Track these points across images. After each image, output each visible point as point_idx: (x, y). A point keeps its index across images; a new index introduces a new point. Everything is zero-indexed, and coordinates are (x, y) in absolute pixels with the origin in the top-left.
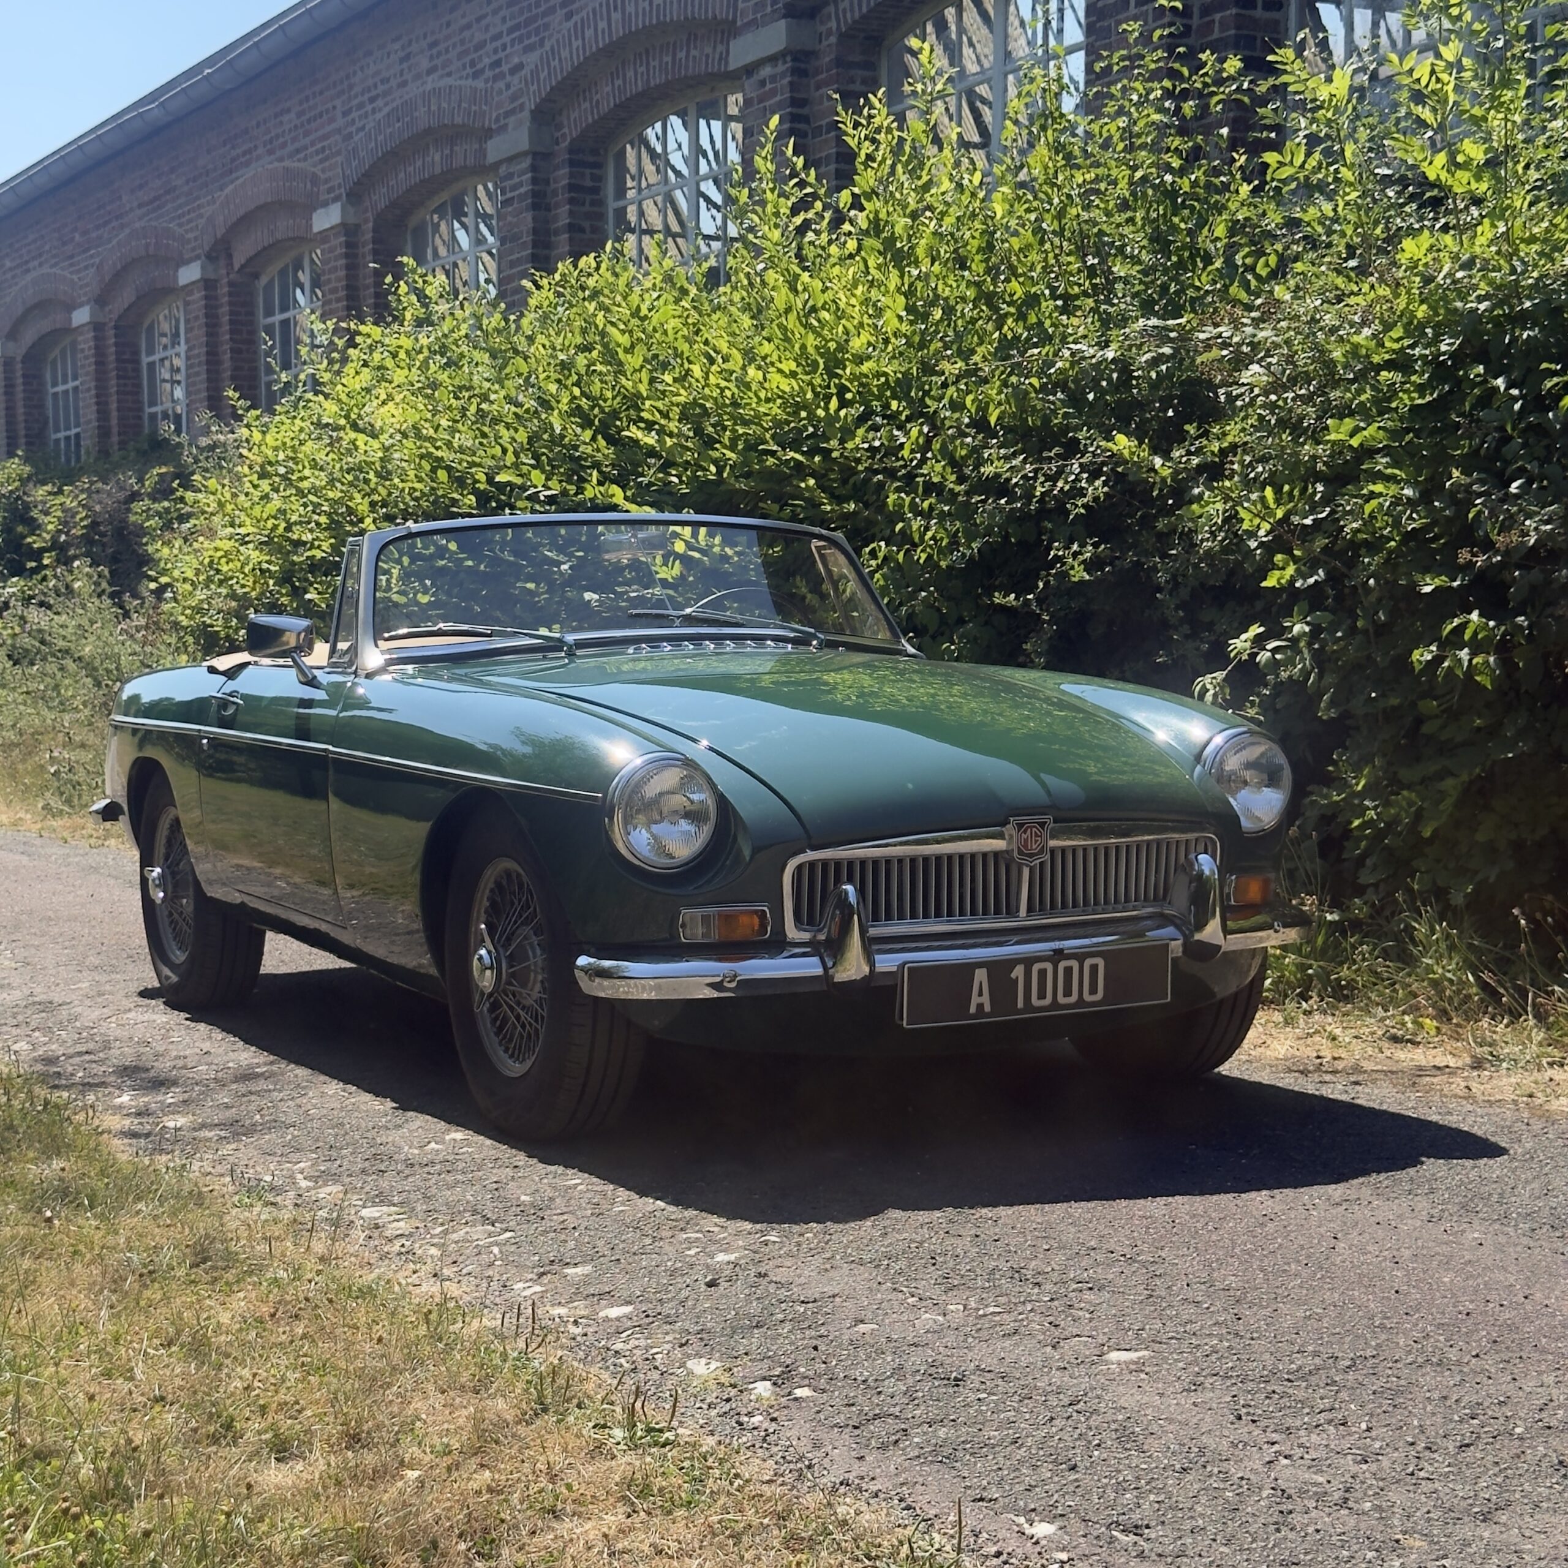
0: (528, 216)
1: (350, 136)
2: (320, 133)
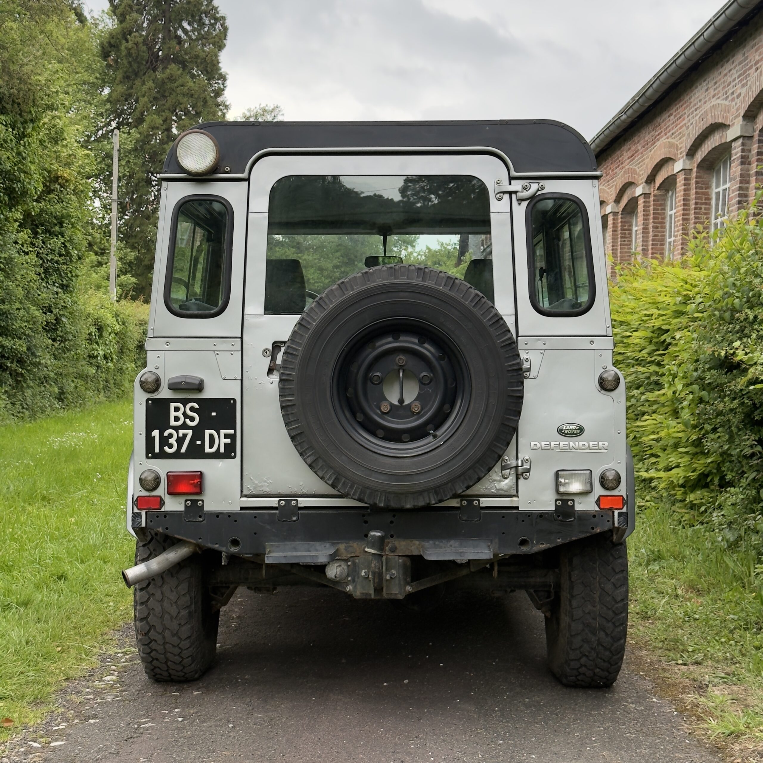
0: (739, 167)
1: (688, 128)
2: (680, 125)
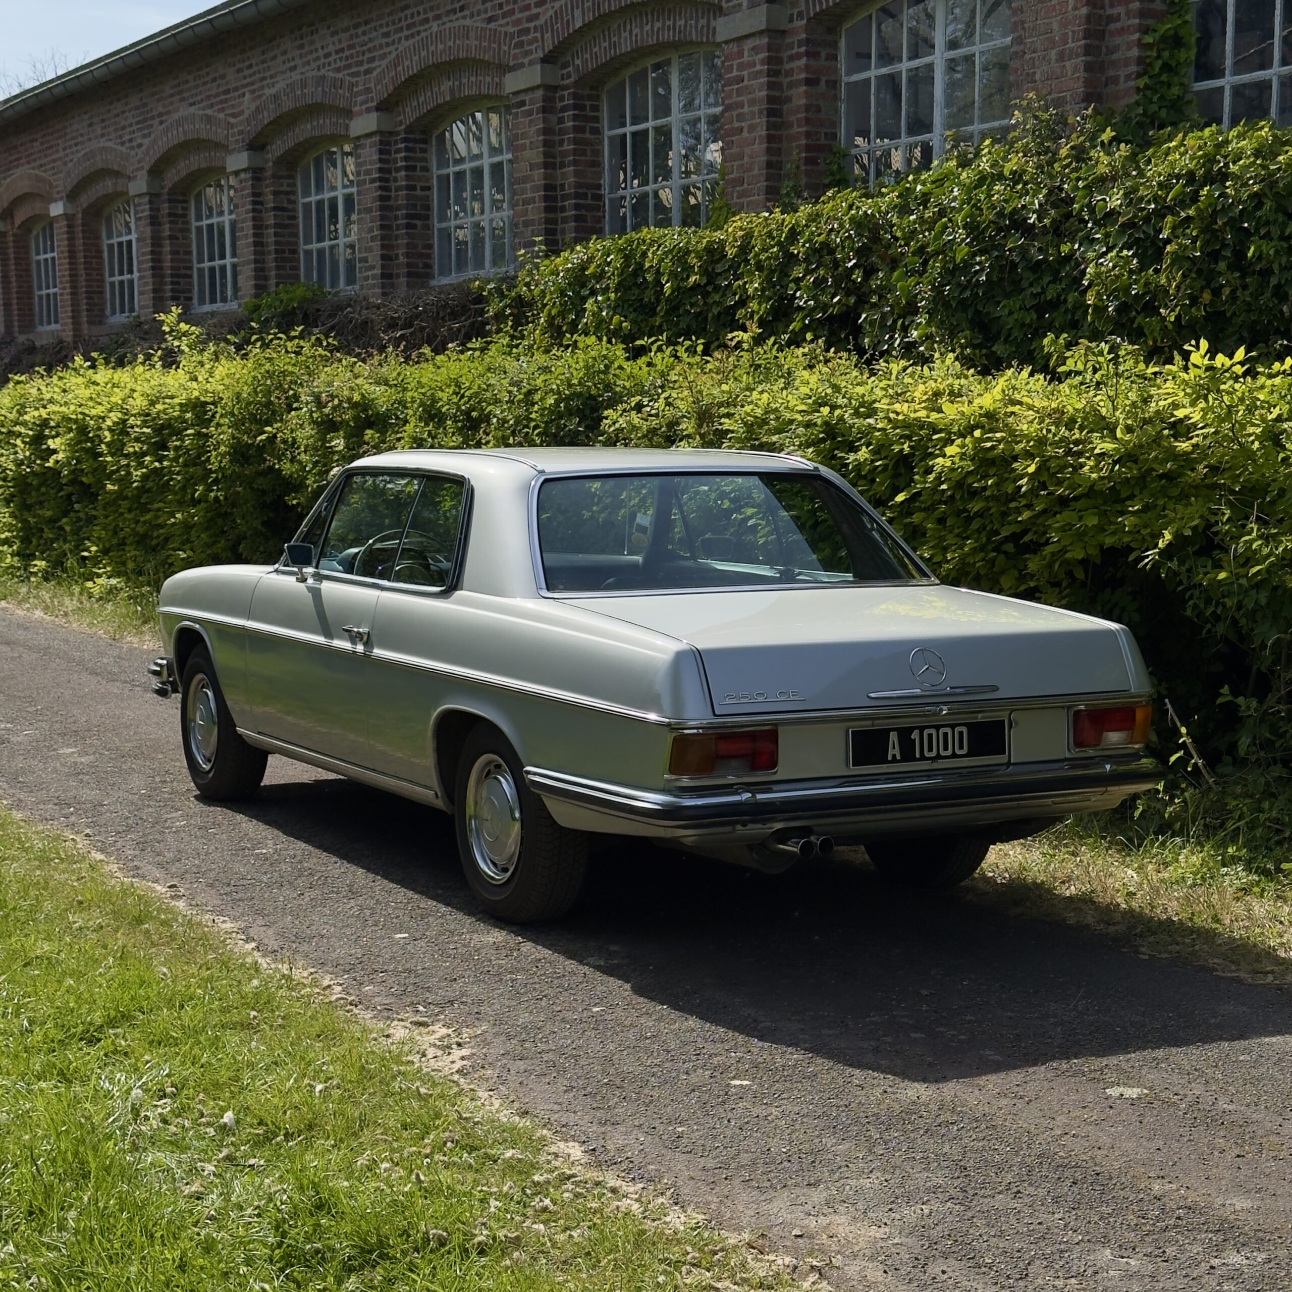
1: (65, 164)
2: (53, 157)
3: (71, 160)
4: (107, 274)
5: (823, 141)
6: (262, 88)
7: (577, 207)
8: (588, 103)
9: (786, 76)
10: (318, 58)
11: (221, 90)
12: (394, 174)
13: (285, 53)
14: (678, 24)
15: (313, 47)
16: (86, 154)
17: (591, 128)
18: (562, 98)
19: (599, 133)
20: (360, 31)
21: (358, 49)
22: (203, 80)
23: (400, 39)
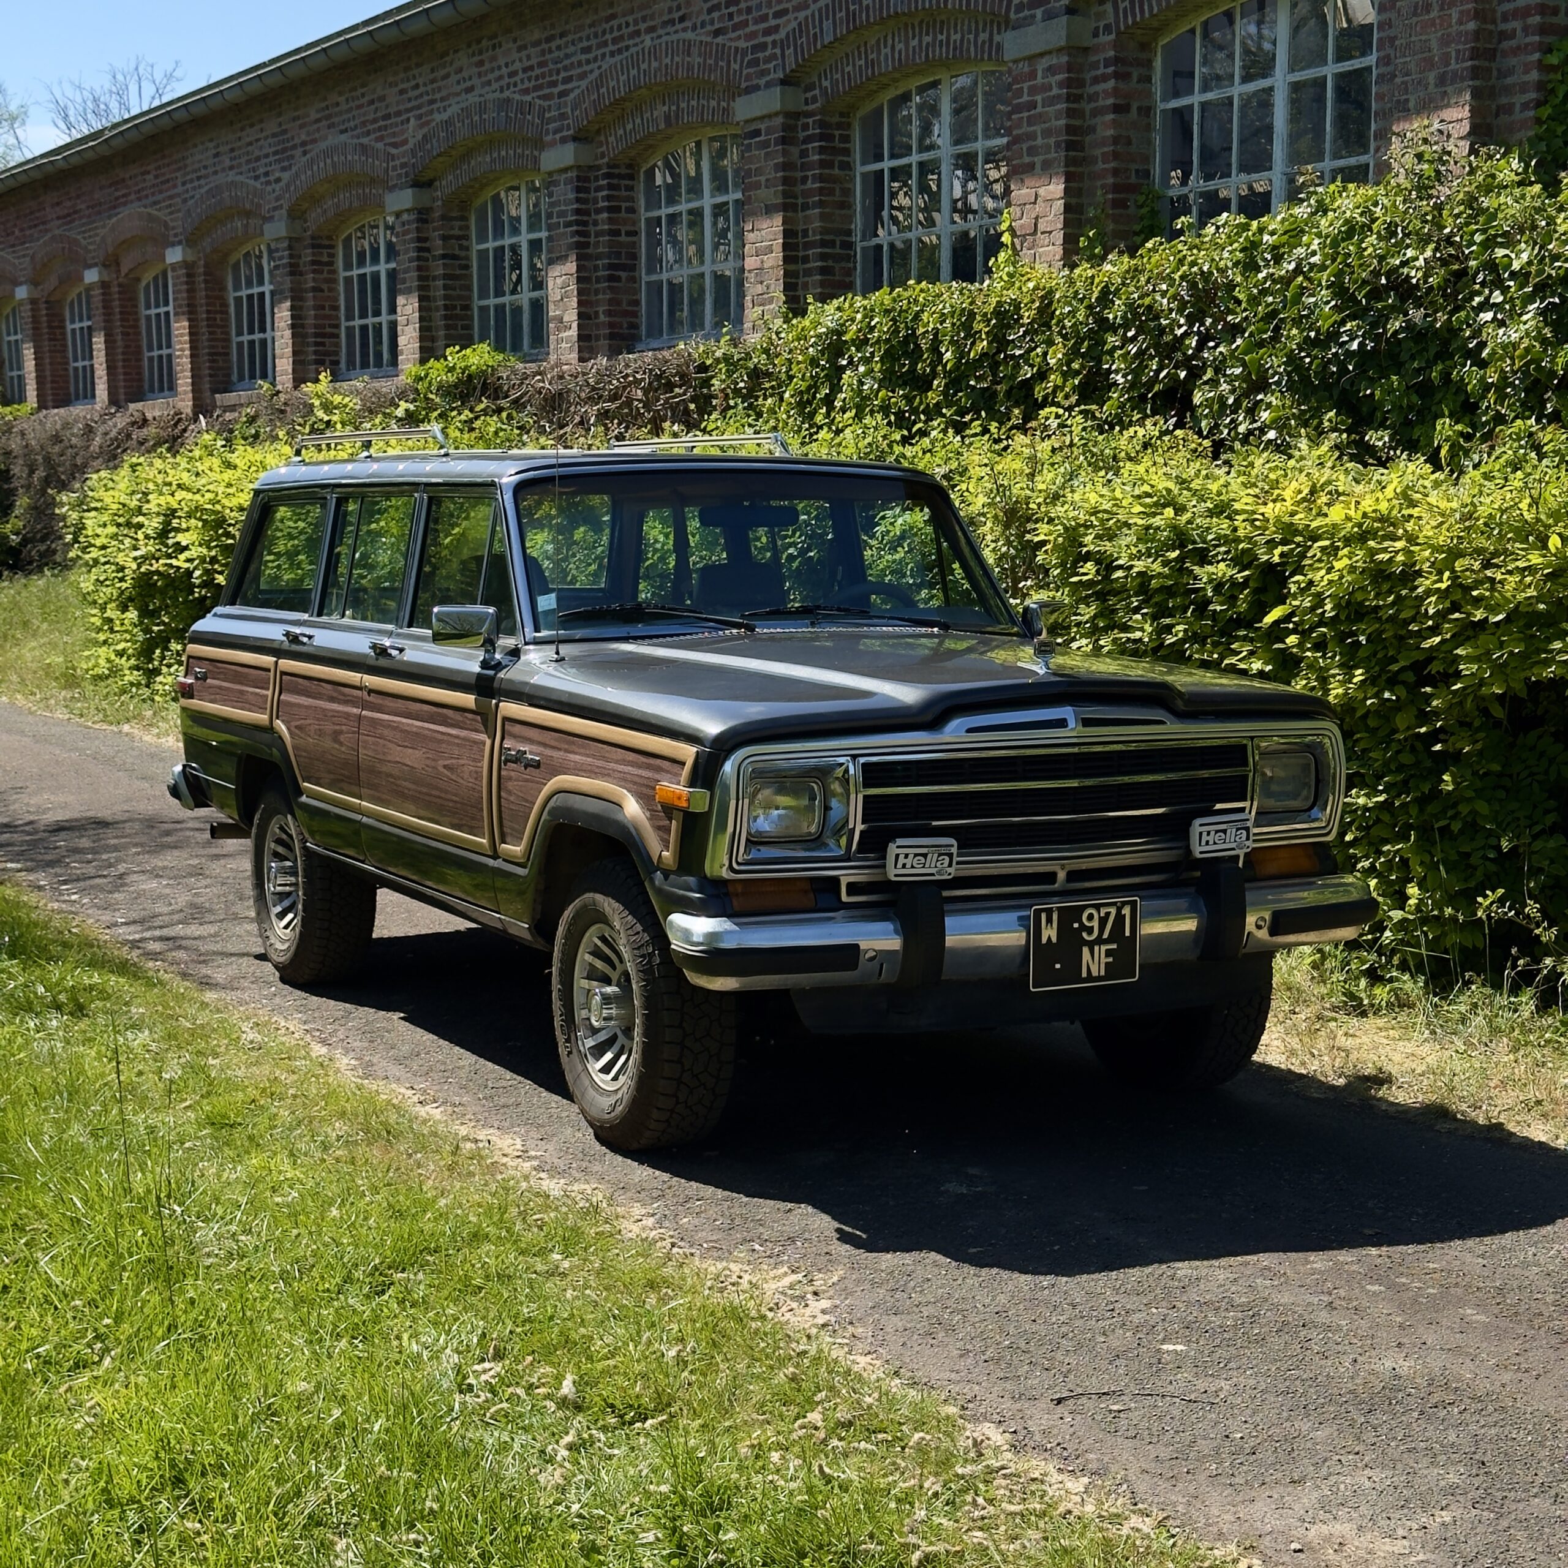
1: (185, 201)
2: (169, 193)
3: (193, 197)
4: (234, 332)
5: (1133, 180)
6: (432, 112)
7: (823, 257)
8: (837, 133)
9: (1089, 102)
10: (501, 78)
11: (379, 114)
12: (593, 216)
13: (460, 70)
14: (953, 37)
15: (495, 64)
16: (211, 189)
17: (841, 162)
18: (805, 127)
19: (850, 169)
20: (553, 45)
21: (551, 66)
22: (357, 103)
23: (604, 55)
